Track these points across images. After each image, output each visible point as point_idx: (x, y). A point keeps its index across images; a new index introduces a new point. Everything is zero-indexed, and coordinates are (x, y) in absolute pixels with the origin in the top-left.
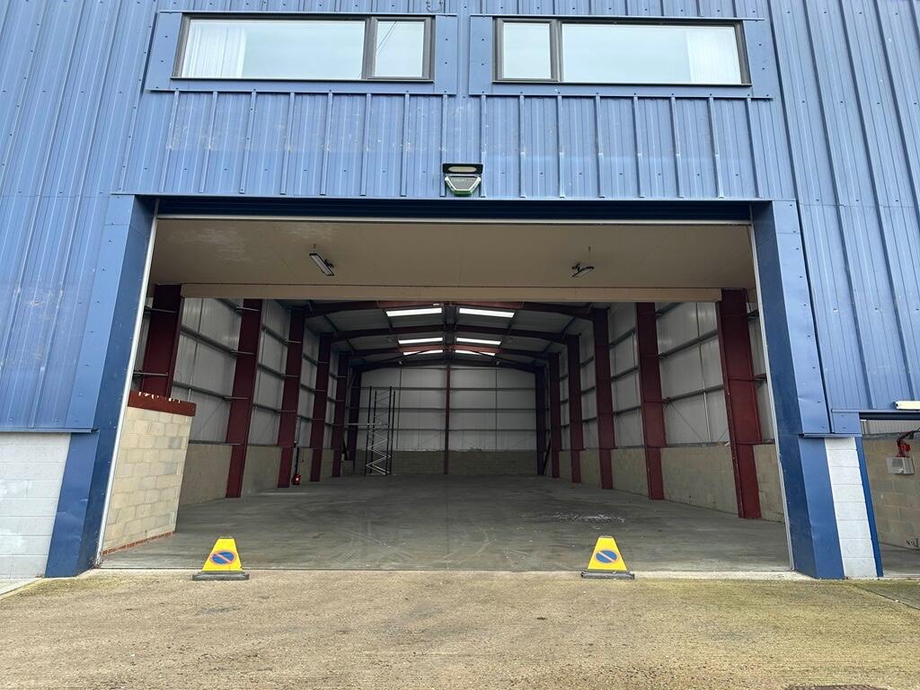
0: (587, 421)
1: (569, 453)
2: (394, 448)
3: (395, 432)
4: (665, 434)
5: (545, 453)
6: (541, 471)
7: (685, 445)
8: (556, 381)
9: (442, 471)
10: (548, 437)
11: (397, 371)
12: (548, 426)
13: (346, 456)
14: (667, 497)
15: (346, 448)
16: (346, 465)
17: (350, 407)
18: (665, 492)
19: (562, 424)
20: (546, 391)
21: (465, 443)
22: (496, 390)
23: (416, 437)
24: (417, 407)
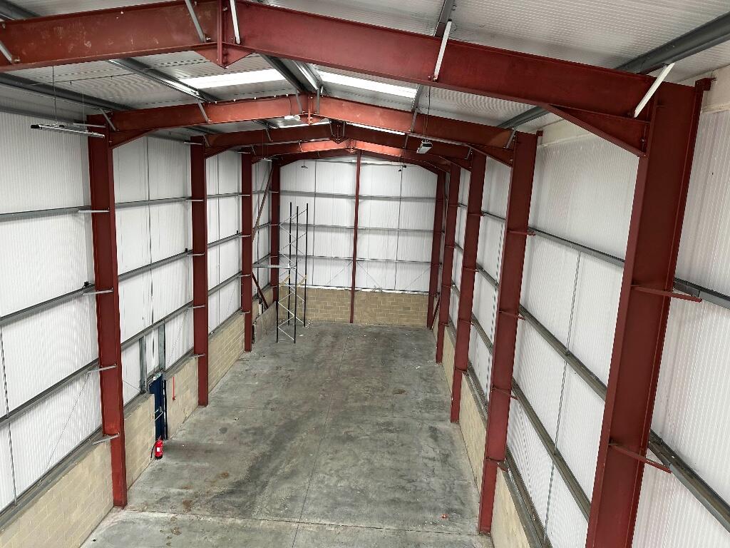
2: (309, 284)
6: (430, 326)
9: (348, 318)
10: (441, 272)
11: (312, 164)
12: (442, 258)
16: (264, 318)
20: (444, 203)
21: (369, 279)
22: (400, 199)
23: (328, 268)
24: (329, 225)
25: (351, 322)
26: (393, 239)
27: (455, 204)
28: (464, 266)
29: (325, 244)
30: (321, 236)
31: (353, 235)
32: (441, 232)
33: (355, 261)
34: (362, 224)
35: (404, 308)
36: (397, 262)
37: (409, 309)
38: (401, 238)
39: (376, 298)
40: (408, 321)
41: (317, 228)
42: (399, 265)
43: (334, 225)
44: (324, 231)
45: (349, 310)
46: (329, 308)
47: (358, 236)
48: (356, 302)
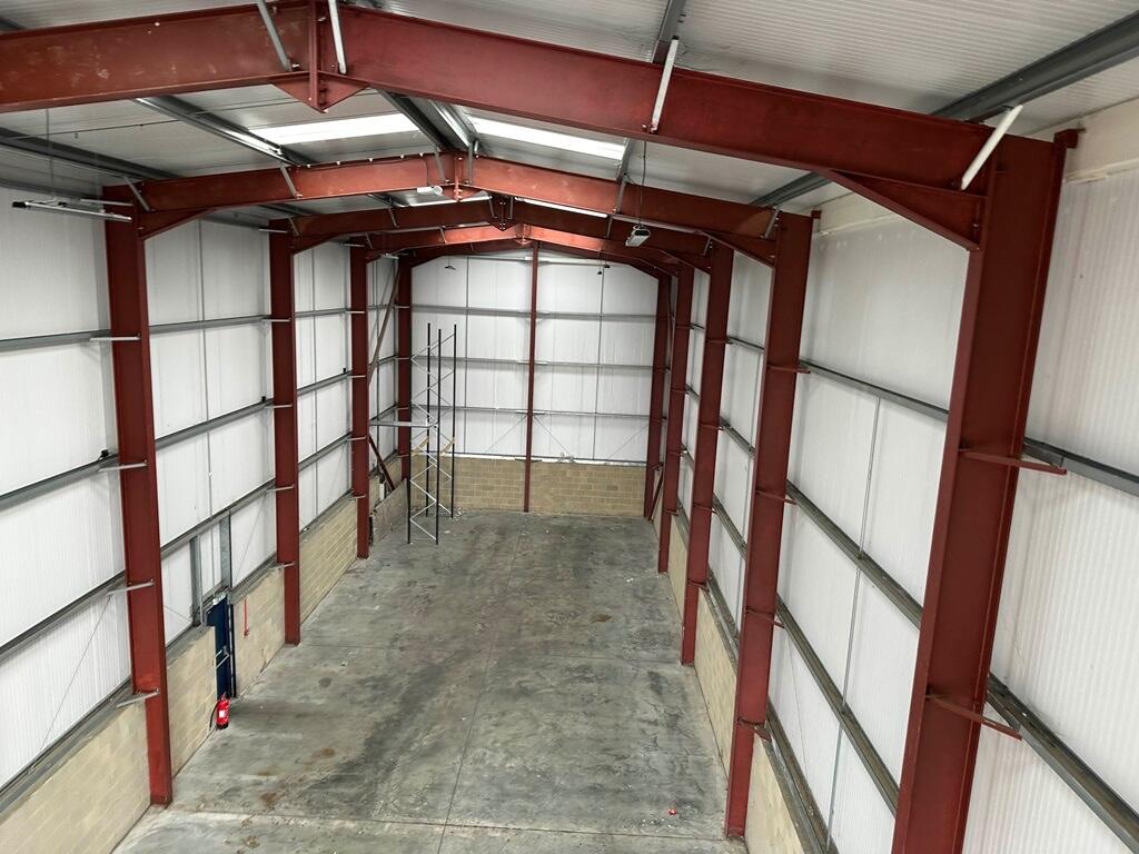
3: (460, 415)
6: (648, 514)
9: (521, 504)
12: (666, 409)
20: (669, 325)
21: (553, 443)
22: (600, 317)
23: (489, 426)
24: (490, 357)
25: (526, 510)
26: (590, 379)
27: (686, 325)
28: (700, 422)
29: (482, 390)
30: (478, 376)
31: (527, 374)
32: (665, 370)
33: (530, 415)
34: (542, 356)
35: (609, 488)
36: (596, 415)
37: (616, 488)
38: (602, 378)
39: (565, 473)
40: (614, 508)
41: (470, 363)
42: (599, 421)
43: (498, 357)
44: (483, 368)
45: (522, 492)
46: (491, 488)
47: (536, 375)
48: (532, 479)
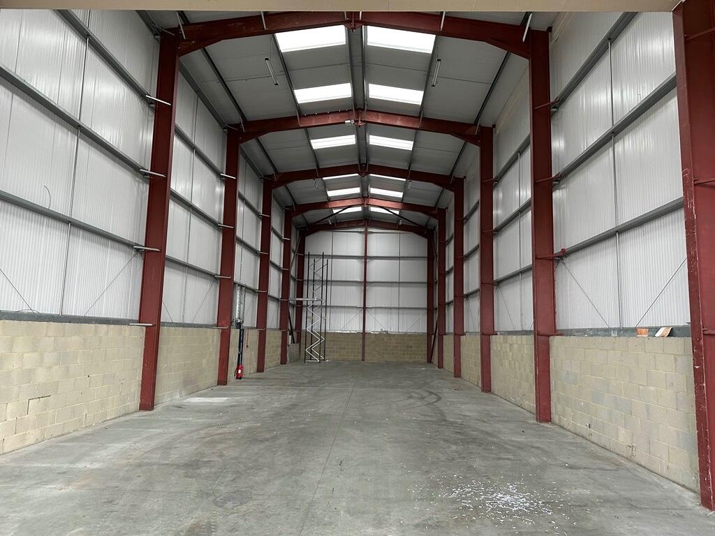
0: (468, 296)
1: (452, 337)
2: (328, 328)
3: (328, 309)
4: (555, 313)
5: (433, 336)
6: (430, 360)
7: (582, 332)
8: (444, 245)
9: (360, 357)
10: (436, 316)
11: (330, 234)
12: (436, 304)
13: (293, 339)
14: (555, 417)
15: (292, 329)
16: (292, 348)
17: (296, 278)
18: (553, 410)
19: (447, 301)
21: (378, 324)
22: (399, 258)
23: (343, 315)
24: (344, 280)
25: (363, 360)
26: (395, 289)
28: (455, 258)
29: (340, 295)
30: (336, 290)
31: (363, 288)
32: (434, 283)
33: (365, 308)
34: (370, 278)
35: (408, 347)
36: (399, 308)
37: (411, 347)
38: (401, 289)
39: (383, 339)
40: (410, 358)
41: (333, 282)
42: (401, 311)
43: (348, 280)
44: (341, 285)
45: (361, 350)
46: (344, 348)
47: (367, 288)
48: (366, 343)
